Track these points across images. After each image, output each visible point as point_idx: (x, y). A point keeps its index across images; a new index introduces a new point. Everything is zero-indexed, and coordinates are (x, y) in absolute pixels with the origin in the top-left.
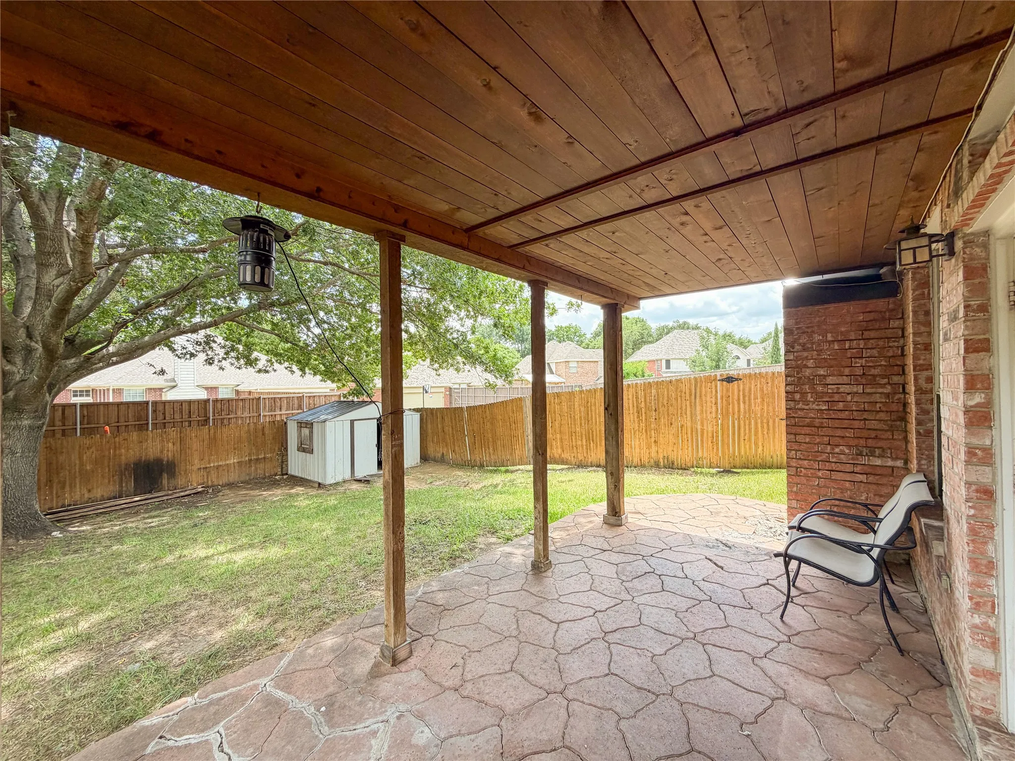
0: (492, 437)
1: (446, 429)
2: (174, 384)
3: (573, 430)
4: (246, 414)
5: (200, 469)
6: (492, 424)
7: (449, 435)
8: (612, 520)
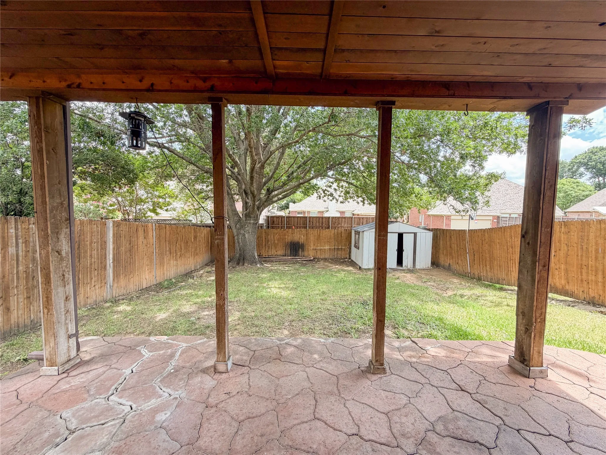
0: (490, 257)
1: (453, 246)
2: (327, 210)
3: (584, 263)
4: (346, 225)
5: (313, 249)
6: (490, 245)
7: (455, 251)
8: (518, 366)
